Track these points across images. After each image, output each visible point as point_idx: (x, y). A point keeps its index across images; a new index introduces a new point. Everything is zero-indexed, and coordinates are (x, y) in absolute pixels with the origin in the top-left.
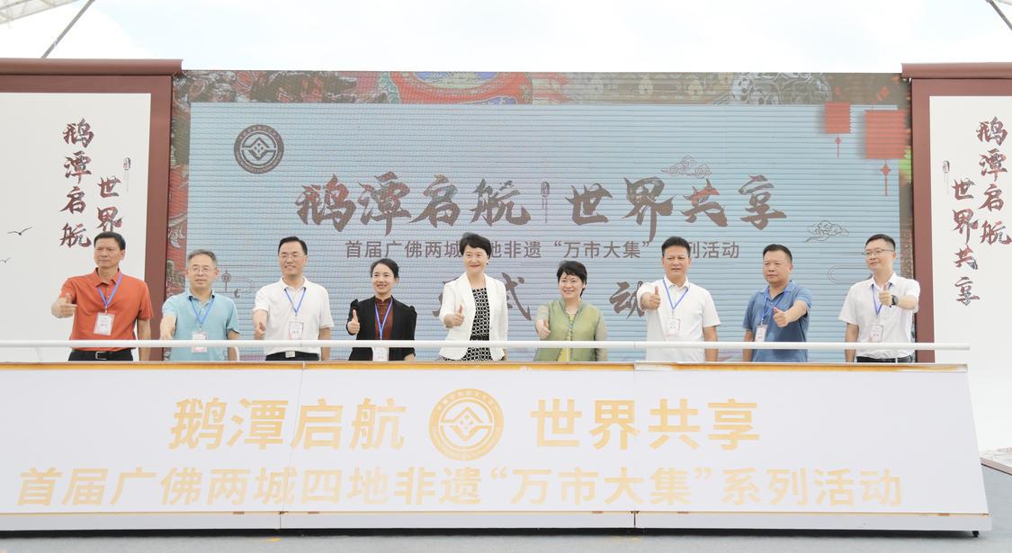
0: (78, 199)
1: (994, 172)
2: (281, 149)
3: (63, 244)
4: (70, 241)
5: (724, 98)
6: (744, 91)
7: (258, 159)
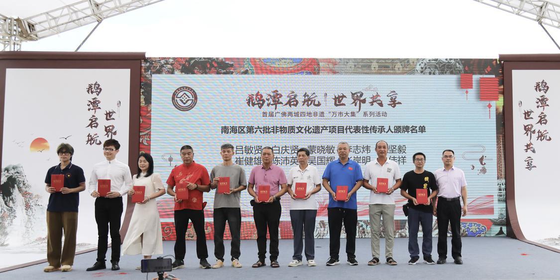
0: (95, 121)
1: (543, 106)
2: (196, 98)
3: (87, 143)
4: (91, 142)
5: (412, 72)
6: (422, 68)
7: (184, 104)
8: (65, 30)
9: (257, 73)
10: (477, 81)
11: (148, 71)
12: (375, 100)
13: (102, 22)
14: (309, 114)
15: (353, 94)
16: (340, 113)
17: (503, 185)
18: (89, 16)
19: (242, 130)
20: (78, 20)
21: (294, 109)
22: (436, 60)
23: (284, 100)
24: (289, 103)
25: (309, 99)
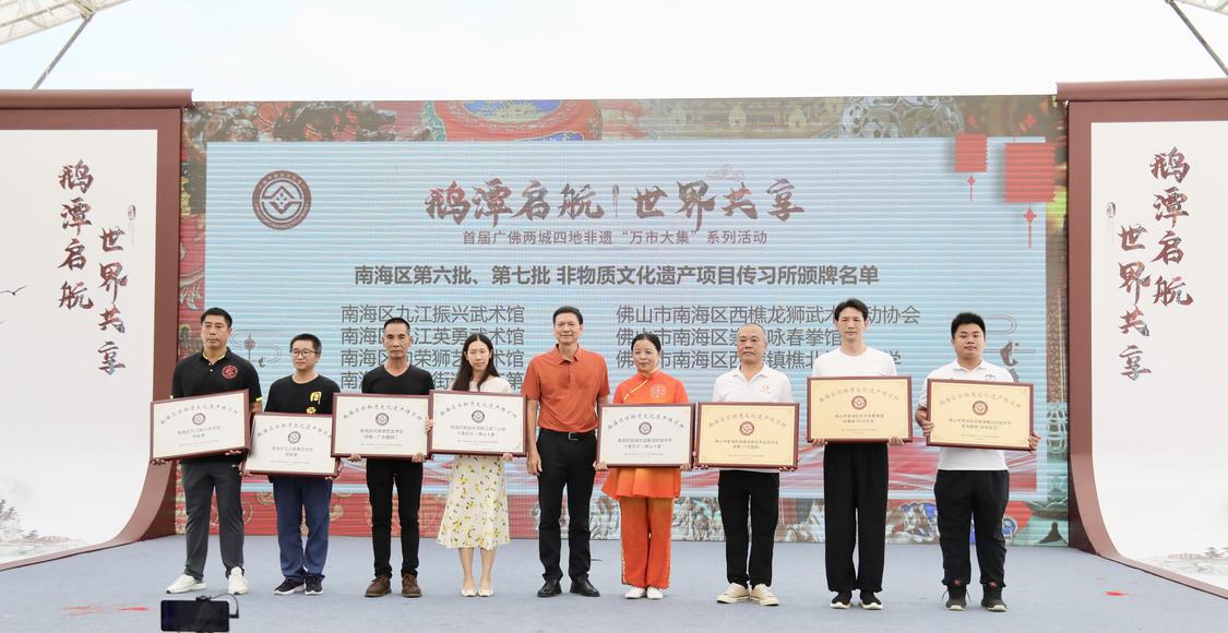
0: (78, 253)
1: (1172, 216)
2: (308, 198)
3: (61, 305)
4: (69, 303)
5: (832, 131)
6: (857, 121)
7: (281, 212)
9: (452, 138)
10: (998, 151)
11: (198, 134)
12: (739, 201)
13: (94, 18)
14: (576, 237)
15: (683, 189)
16: (652, 235)
17: (1061, 416)
18: (62, 5)
20: (37, 14)
21: (538, 225)
22: (893, 100)
23: (516, 201)
24: (527, 210)
25: (576, 200)
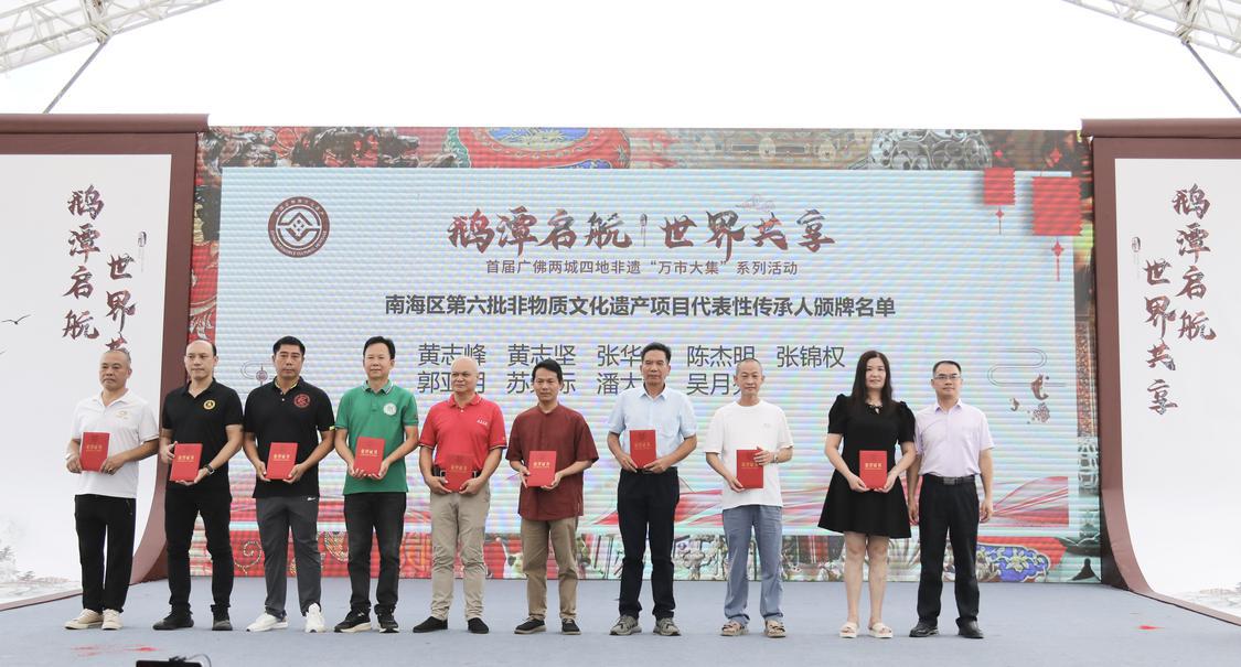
0: (84, 281)
1: (1195, 251)
2: (326, 226)
3: (65, 335)
4: (74, 332)
5: (861, 162)
6: (886, 153)
7: (298, 239)
8: (22, 63)
9: (476, 165)
10: (1025, 185)
11: (213, 159)
12: (769, 232)
13: (109, 42)
14: (603, 266)
15: (712, 218)
16: (681, 266)
17: (1091, 450)
18: (79, 29)
19: (437, 305)
20: (52, 38)
21: (564, 254)
22: (922, 133)
23: (541, 230)
24: (553, 239)
25: (603, 230)
